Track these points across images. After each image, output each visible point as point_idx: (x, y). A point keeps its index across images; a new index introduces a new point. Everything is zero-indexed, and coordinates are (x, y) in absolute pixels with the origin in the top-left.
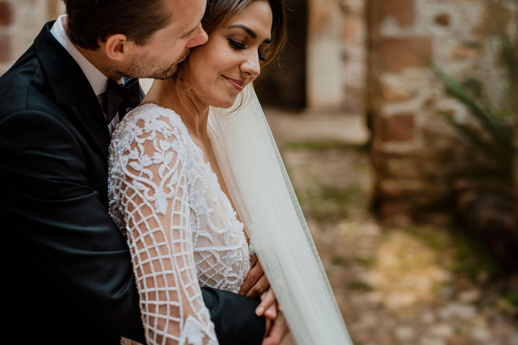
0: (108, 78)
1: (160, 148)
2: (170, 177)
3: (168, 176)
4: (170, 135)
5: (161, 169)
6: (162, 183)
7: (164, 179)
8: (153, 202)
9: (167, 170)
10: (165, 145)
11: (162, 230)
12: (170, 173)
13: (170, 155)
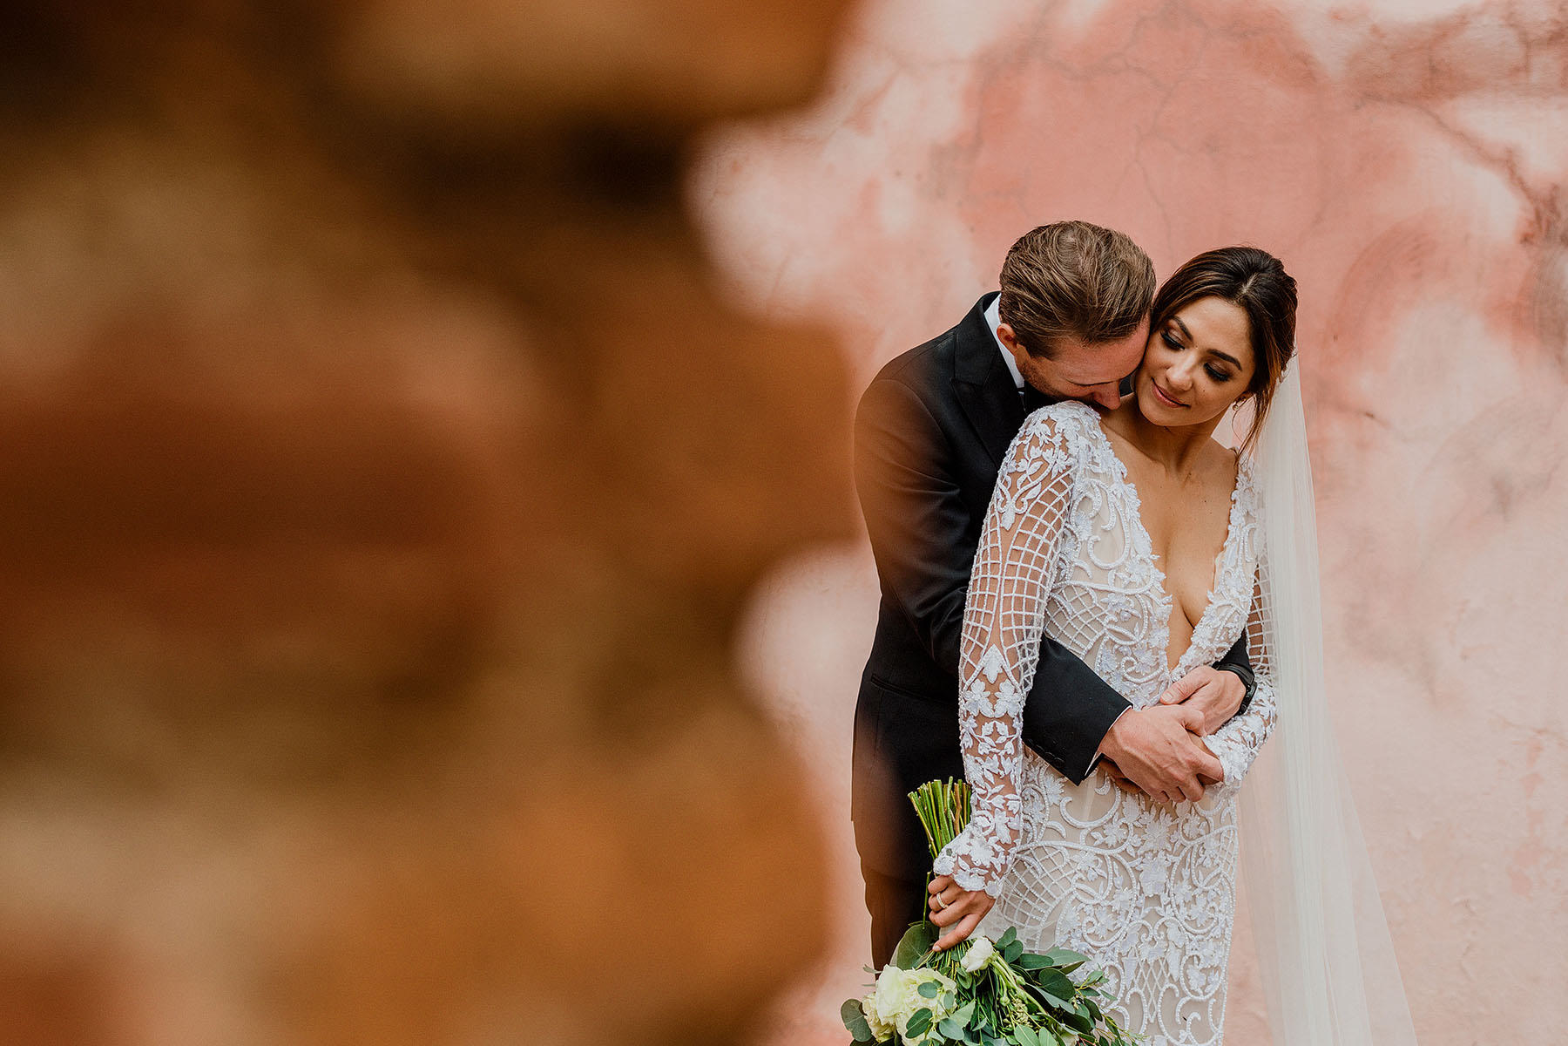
0: (1025, 382)
1: (1029, 455)
2: (1030, 489)
3: (1025, 488)
4: (1046, 442)
5: (1022, 479)
6: (1017, 495)
7: (1021, 491)
8: (1001, 514)
9: (1026, 481)
10: (1035, 452)
11: (1000, 547)
12: (1029, 486)
13: (1038, 464)
